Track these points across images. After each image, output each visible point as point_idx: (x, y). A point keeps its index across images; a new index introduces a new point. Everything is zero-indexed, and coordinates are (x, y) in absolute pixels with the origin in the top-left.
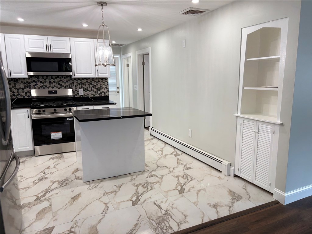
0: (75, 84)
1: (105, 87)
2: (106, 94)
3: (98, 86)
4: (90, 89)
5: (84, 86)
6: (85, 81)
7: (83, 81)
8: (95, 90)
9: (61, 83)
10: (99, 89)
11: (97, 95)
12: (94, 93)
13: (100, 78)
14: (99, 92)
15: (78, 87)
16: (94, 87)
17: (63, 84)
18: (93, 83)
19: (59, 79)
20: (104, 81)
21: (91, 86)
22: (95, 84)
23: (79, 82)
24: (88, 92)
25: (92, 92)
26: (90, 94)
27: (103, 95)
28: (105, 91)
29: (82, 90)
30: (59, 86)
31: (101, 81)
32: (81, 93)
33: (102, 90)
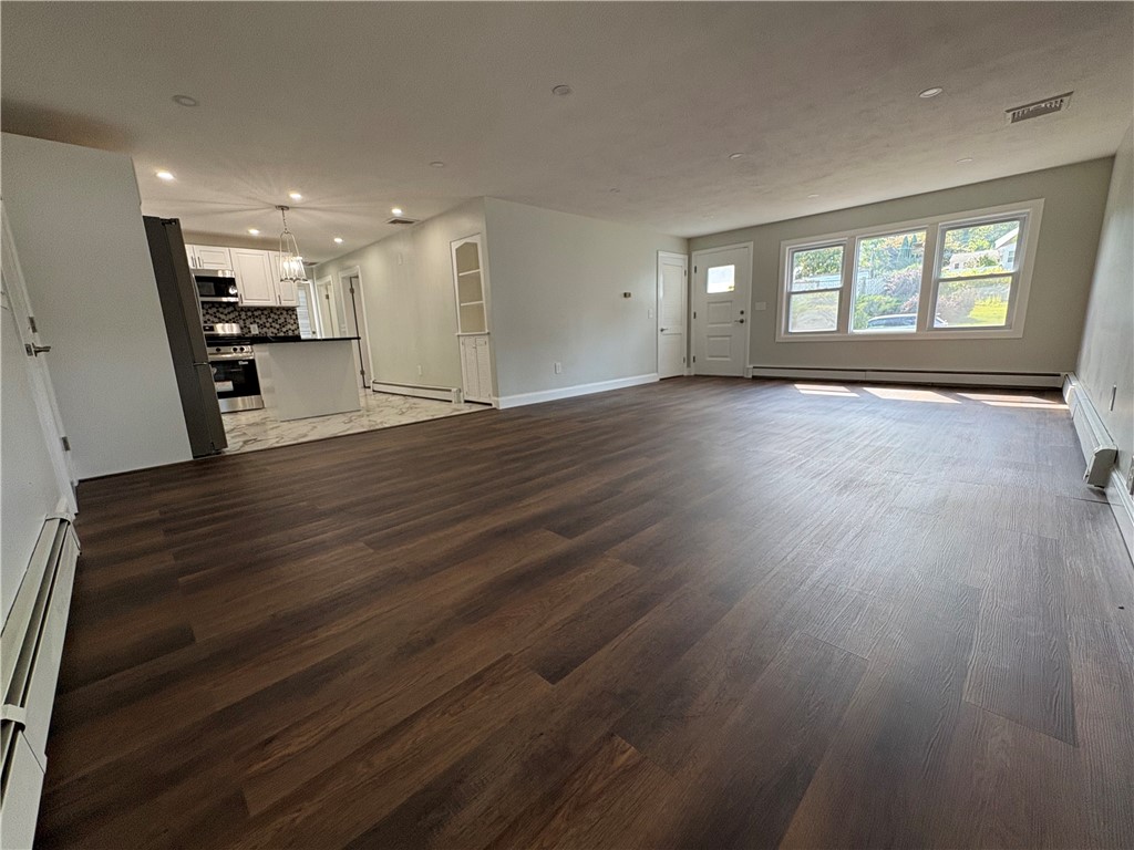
0: (243, 316)
1: (292, 322)
2: (296, 332)
3: (282, 321)
4: (268, 325)
5: (257, 320)
6: (260, 312)
7: (256, 313)
8: (278, 326)
9: (218, 314)
10: (282, 325)
11: (282, 334)
12: (275, 331)
13: (284, 308)
14: (284, 330)
15: (248, 322)
16: (275, 321)
17: (223, 317)
18: (272, 315)
19: (215, 310)
20: (290, 313)
21: (270, 320)
22: (276, 317)
23: (250, 314)
24: (265, 329)
25: (272, 330)
26: (270, 333)
27: (290, 334)
28: (293, 328)
29: (256, 326)
30: (216, 320)
31: (285, 313)
32: (255, 330)
33: (289, 326)
